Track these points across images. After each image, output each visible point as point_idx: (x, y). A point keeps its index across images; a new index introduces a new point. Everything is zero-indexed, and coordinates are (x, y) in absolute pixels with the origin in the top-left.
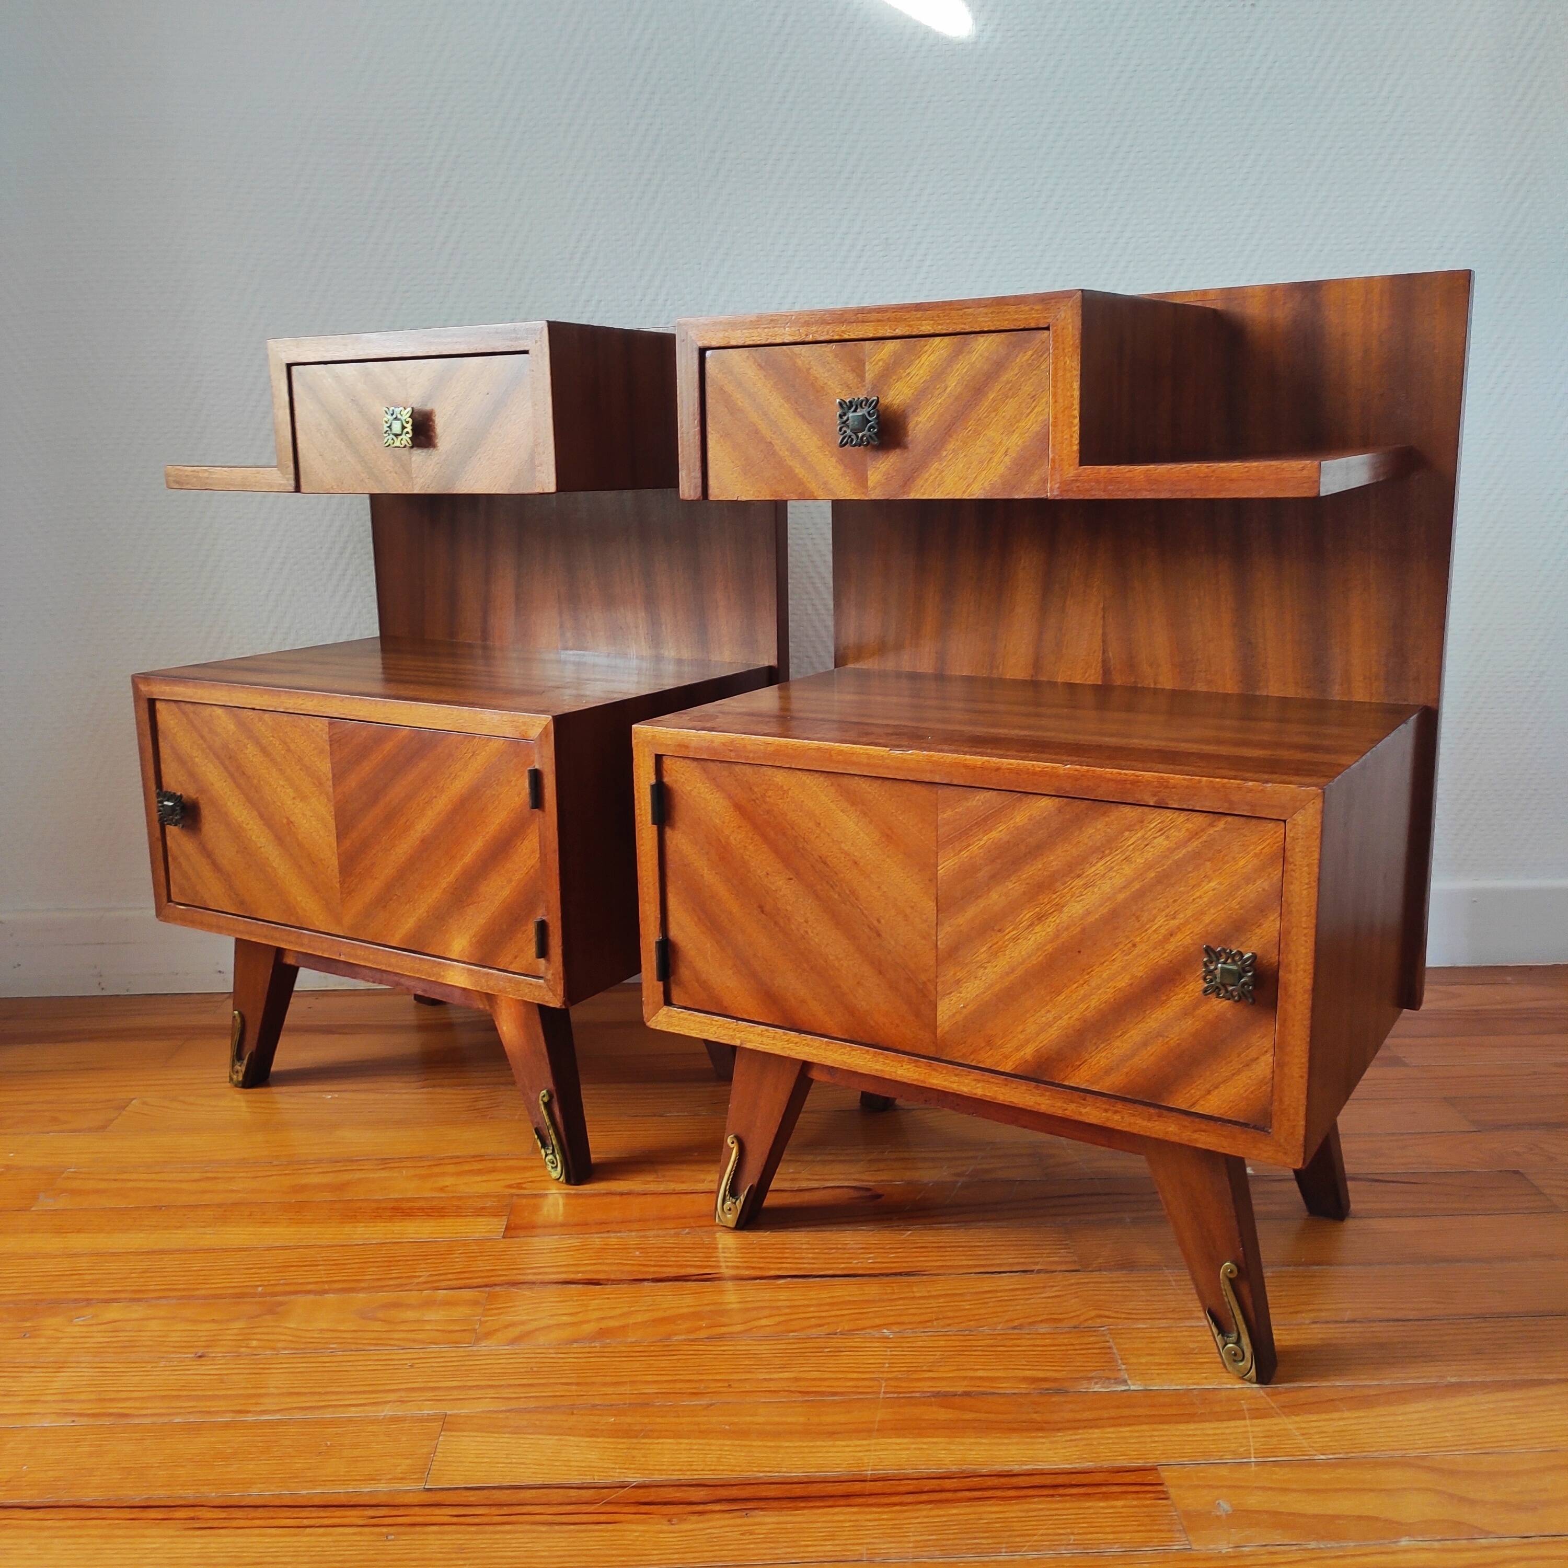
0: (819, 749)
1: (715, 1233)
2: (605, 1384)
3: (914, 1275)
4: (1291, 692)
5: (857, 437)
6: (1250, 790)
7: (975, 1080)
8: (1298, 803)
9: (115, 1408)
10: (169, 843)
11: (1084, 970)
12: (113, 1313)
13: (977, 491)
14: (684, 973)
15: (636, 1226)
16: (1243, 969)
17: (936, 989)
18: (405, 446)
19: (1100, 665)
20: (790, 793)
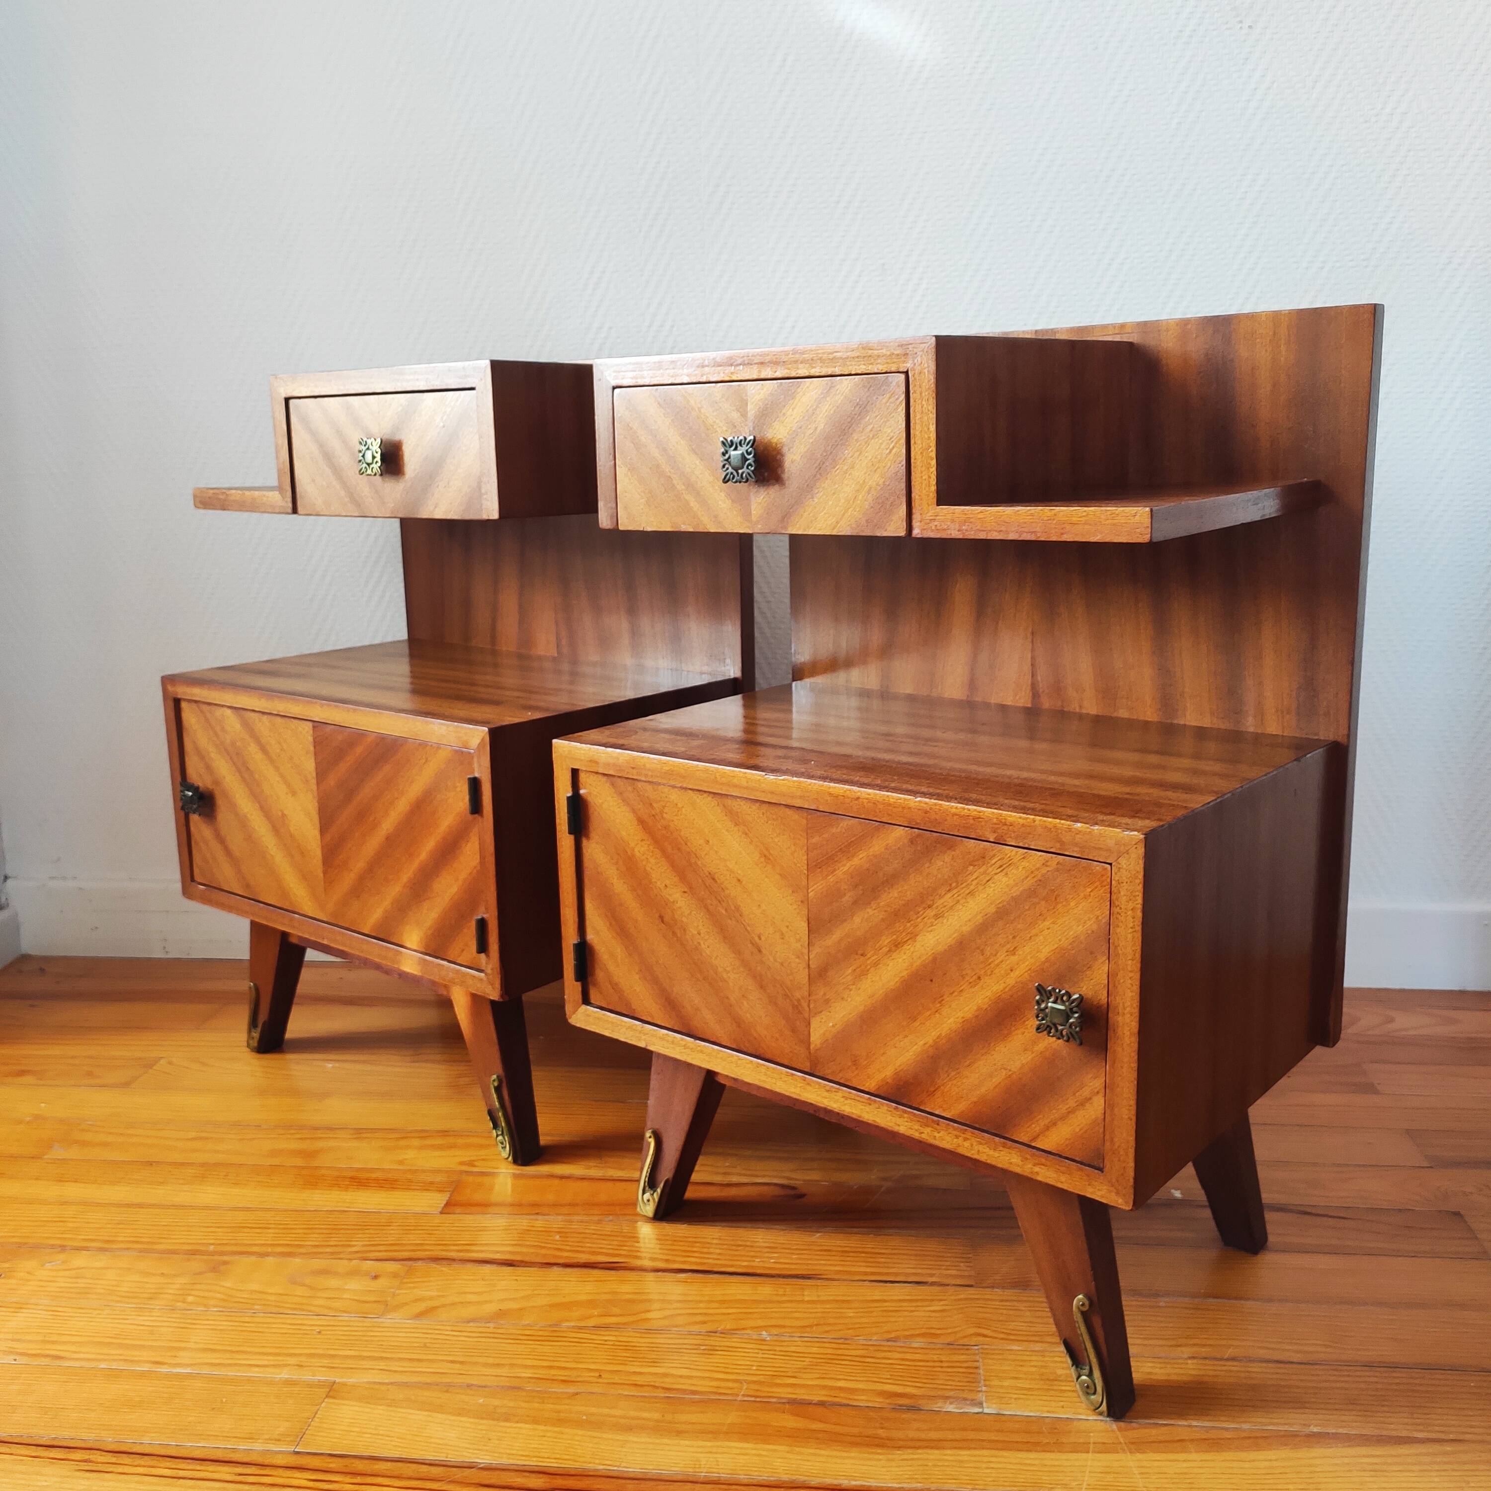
0: (706, 770)
1: (637, 1222)
2: (486, 1365)
3: (809, 1278)
4: (1206, 722)
5: (738, 473)
6: (1079, 832)
7: (843, 1097)
8: (1122, 847)
9: (53, 1350)
10: (192, 829)
11: (935, 999)
12: (80, 1260)
13: (844, 529)
14: (600, 975)
15: (565, 1210)
16: (1071, 1009)
17: (809, 1006)
18: (375, 474)
19: (1029, 687)
20: (684, 809)
